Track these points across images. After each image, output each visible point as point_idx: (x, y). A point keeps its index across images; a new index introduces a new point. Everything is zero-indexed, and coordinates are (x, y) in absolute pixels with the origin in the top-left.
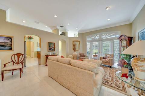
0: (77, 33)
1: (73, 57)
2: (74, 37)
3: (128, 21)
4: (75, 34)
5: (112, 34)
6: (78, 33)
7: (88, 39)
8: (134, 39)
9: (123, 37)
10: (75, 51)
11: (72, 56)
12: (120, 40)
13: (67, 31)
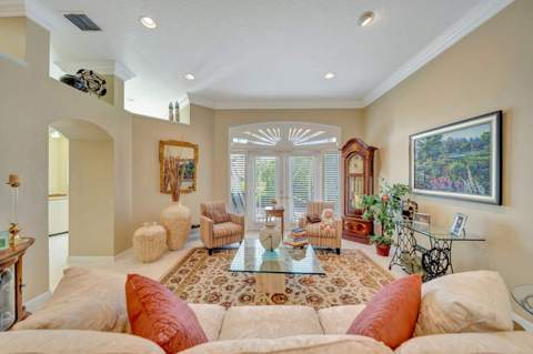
0: (184, 103)
1: (168, 233)
2: (167, 118)
3: (360, 99)
4: (171, 108)
5: (320, 133)
6: (187, 102)
7: (235, 140)
8: (378, 154)
9: (354, 147)
10: (176, 198)
11: (161, 229)
12: (347, 153)
13: (117, 73)
